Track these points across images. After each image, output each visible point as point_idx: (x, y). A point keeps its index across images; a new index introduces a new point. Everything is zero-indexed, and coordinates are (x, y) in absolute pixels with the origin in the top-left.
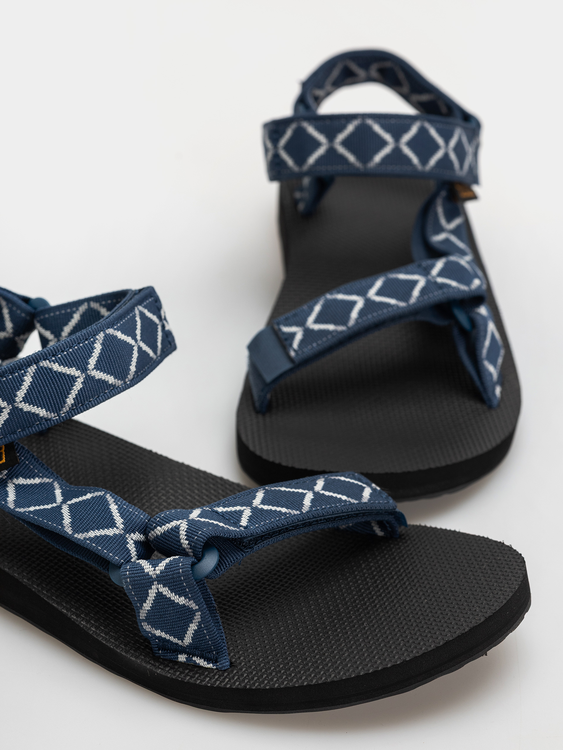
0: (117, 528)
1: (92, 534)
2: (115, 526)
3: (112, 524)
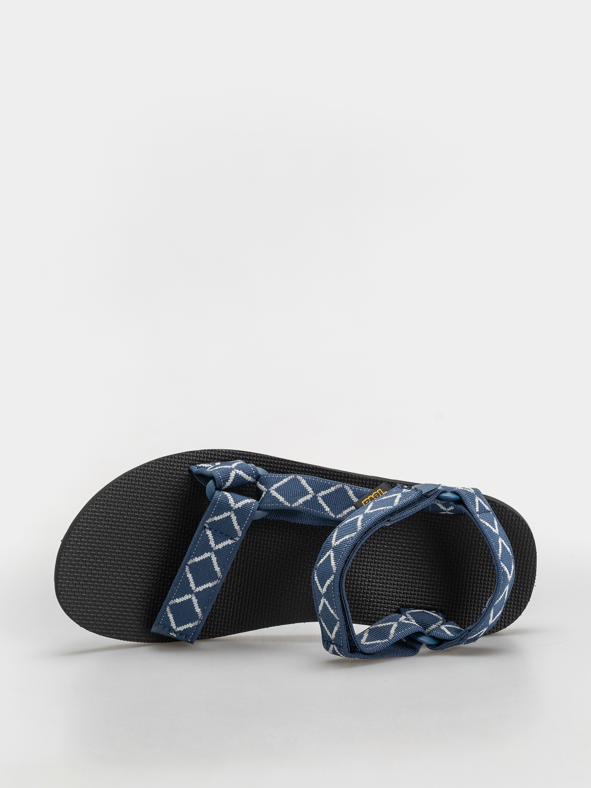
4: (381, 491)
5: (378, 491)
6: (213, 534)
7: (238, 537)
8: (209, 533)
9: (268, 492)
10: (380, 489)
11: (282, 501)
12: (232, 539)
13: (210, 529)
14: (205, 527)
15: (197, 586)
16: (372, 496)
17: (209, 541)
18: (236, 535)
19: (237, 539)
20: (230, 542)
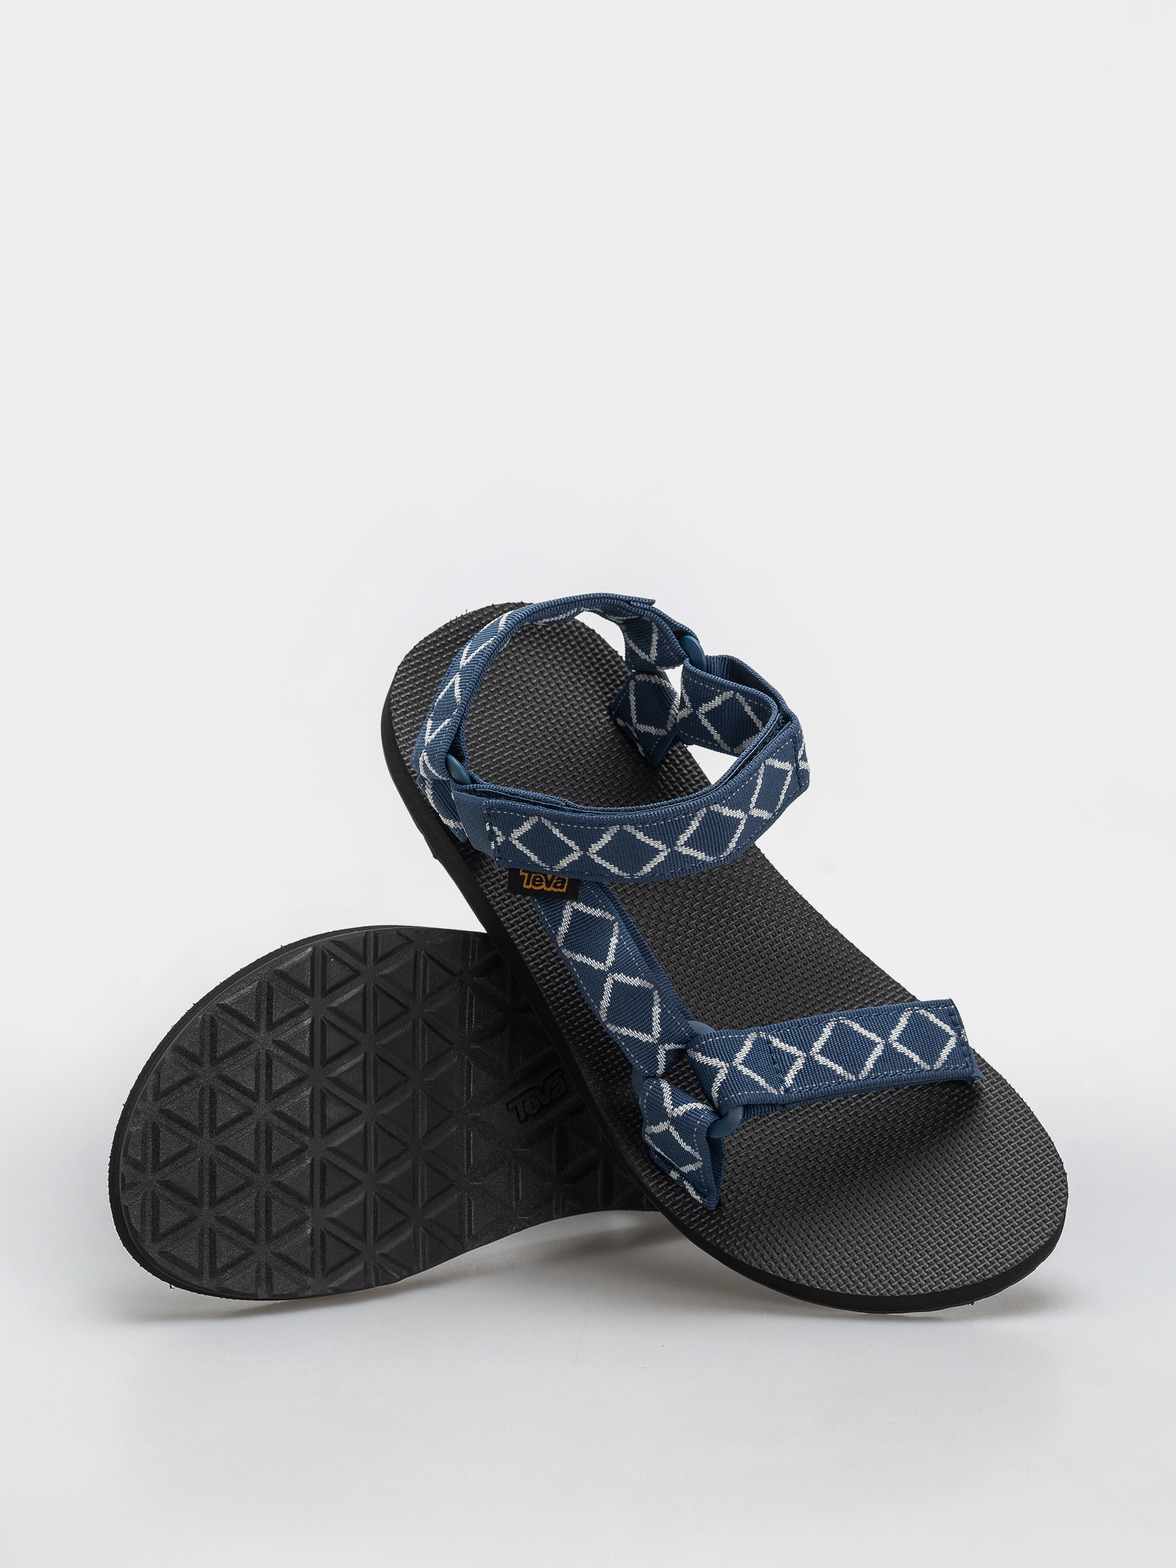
0: (652, 1036)
1: (625, 1031)
2: (651, 1034)
3: (648, 1030)
4: (525, 882)
5: (529, 887)
6: (786, 1073)
7: (759, 1035)
8: (789, 1080)
9: (662, 1040)
10: (525, 886)
11: (659, 1007)
12: (770, 1042)
13: (782, 1082)
14: (787, 1090)
15: (874, 1044)
16: (544, 886)
17: (800, 1072)
18: (759, 1039)
19: (763, 1035)
20: (776, 1042)
